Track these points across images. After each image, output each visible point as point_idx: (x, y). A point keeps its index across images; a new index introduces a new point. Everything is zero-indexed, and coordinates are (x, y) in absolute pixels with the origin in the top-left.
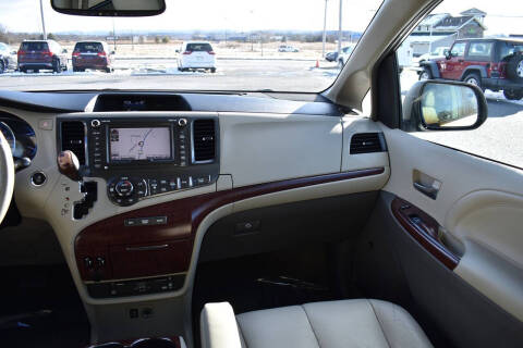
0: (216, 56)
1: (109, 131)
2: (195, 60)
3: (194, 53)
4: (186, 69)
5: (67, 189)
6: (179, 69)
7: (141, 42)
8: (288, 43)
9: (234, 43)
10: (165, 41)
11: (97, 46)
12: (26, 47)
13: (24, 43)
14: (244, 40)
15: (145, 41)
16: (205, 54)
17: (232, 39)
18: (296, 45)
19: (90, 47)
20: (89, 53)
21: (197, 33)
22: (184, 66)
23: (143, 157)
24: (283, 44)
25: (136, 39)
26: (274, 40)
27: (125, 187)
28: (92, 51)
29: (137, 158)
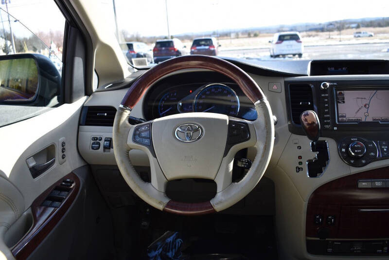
0: (303, 45)
1: (336, 93)
2: (285, 48)
3: (285, 43)
4: (278, 56)
5: (299, 148)
6: (272, 56)
7: (237, 37)
8: (362, 30)
9: (314, 33)
10: (256, 35)
11: (208, 42)
12: (159, 45)
13: (157, 43)
14: (322, 29)
15: (240, 36)
16: (293, 42)
17: (311, 30)
18: (370, 30)
19: (203, 43)
20: (203, 47)
21: (282, 27)
22: (276, 53)
23: (369, 119)
24: (358, 30)
25: (233, 35)
26: (348, 28)
27: (358, 148)
28: (205, 45)
29: (363, 120)
